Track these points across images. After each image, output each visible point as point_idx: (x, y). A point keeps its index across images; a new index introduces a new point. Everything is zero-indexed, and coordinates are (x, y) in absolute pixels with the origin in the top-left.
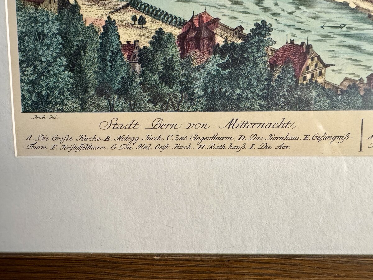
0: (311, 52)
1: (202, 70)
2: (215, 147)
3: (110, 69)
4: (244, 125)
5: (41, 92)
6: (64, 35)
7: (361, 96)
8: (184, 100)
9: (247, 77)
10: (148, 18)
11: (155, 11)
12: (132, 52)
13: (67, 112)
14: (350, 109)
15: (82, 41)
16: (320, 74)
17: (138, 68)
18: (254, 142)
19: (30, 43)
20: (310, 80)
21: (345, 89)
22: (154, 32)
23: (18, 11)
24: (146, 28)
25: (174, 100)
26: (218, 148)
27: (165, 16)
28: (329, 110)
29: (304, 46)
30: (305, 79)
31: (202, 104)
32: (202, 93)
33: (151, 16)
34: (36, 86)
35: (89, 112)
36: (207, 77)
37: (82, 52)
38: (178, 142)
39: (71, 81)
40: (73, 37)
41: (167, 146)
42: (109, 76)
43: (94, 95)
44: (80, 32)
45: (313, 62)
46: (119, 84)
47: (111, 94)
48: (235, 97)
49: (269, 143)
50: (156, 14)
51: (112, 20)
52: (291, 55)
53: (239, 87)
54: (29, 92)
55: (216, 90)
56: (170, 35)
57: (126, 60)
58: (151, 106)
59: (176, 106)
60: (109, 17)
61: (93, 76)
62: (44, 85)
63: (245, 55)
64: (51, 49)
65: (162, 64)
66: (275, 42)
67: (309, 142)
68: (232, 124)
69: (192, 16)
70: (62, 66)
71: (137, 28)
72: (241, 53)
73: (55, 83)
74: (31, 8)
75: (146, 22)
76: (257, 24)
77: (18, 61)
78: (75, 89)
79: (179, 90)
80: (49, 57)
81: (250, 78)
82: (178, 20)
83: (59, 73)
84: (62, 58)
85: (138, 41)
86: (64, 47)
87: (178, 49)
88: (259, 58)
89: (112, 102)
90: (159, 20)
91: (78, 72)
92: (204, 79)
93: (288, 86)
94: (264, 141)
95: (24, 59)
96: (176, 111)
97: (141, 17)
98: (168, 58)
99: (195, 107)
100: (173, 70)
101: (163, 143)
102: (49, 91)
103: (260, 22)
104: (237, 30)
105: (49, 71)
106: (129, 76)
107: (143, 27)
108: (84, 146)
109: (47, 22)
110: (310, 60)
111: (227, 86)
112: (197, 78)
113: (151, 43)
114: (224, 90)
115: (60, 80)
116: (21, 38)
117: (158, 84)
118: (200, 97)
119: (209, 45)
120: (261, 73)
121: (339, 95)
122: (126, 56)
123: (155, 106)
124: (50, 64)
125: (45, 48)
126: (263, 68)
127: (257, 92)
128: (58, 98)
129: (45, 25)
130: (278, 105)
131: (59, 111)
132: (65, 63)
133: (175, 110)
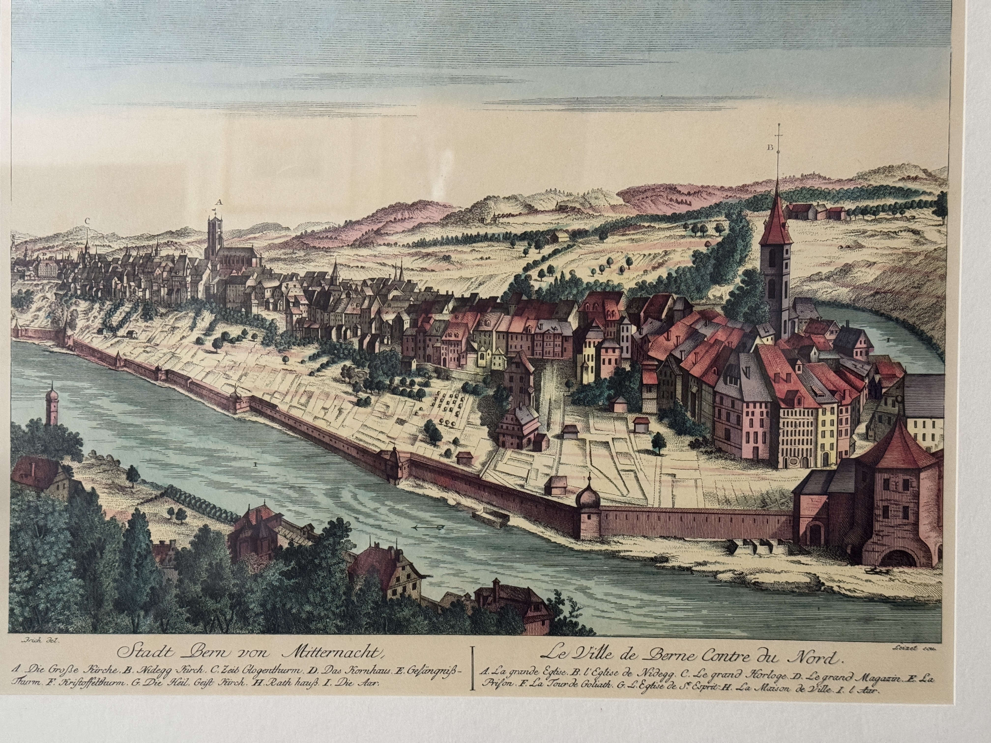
0: (401, 559)
1: (259, 580)
2: (277, 682)
3: (135, 577)
4: (315, 653)
5: (37, 605)
6: (75, 531)
7: (469, 617)
8: (235, 618)
9: (319, 590)
10: (189, 512)
11: (198, 504)
12: (167, 555)
13: (72, 633)
14: (455, 633)
15: (100, 539)
16: (414, 587)
17: (174, 575)
18: (330, 676)
19: (26, 540)
20: (402, 595)
21: (447, 607)
22: (197, 529)
23: (12, 497)
24: (186, 524)
25: (222, 618)
26: (280, 684)
27: (212, 509)
28: (428, 634)
29: (393, 551)
30: (394, 593)
31: (259, 624)
32: (258, 610)
33: (193, 509)
34: (30, 598)
35: (104, 633)
36: (266, 589)
37: (98, 554)
38: (227, 676)
39: (81, 591)
40: (87, 534)
41: (211, 681)
42: (133, 586)
43: (111, 610)
44: (97, 527)
45: (404, 572)
46: (147, 596)
47: (136, 610)
48: (304, 616)
49: (351, 677)
50: (200, 506)
51: (141, 513)
52: (376, 562)
53: (308, 602)
54: (21, 605)
55: (278, 606)
56: (218, 534)
57: (157, 565)
58: (189, 626)
59: (225, 626)
60: (137, 509)
61: (111, 584)
62: (43, 595)
63: (317, 561)
64: (56, 548)
65: (207, 570)
66: (355, 546)
67: (404, 676)
68: (300, 651)
69: (247, 510)
70: (70, 571)
71: (174, 523)
72: (311, 558)
73: (58, 593)
74: (31, 495)
75: (186, 516)
76: (331, 523)
77: (8, 563)
78: (86, 602)
79: (229, 605)
80: (52, 559)
81: (323, 590)
82: (229, 514)
83: (65, 580)
84: (69, 560)
85: (175, 540)
86: (73, 545)
87: (228, 552)
88: (335, 564)
89: (136, 621)
90: (204, 514)
91: (91, 580)
92: (262, 591)
93: (373, 602)
94: (342, 675)
95: (17, 560)
96: (224, 633)
97: (180, 510)
98: (214, 562)
99: (250, 628)
100: (222, 579)
101: (205, 677)
102: (49, 605)
103: (335, 520)
104: (305, 529)
105: (50, 578)
106: (161, 586)
107: (182, 523)
108: (93, 681)
109: (52, 513)
110: (401, 569)
111: (293, 600)
112: (252, 590)
113: (191, 543)
114: (288, 606)
115: (66, 590)
116: (14, 533)
117: (201, 597)
118: (257, 615)
119: (269, 546)
120: (337, 585)
121: (440, 615)
122: (157, 560)
123: (195, 625)
124: (51, 568)
125: (47, 547)
126: (340, 578)
127: (333, 609)
128: (61, 614)
129: (50, 517)
130: (360, 626)
131: (61, 631)
132: (73, 567)
133: (222, 630)
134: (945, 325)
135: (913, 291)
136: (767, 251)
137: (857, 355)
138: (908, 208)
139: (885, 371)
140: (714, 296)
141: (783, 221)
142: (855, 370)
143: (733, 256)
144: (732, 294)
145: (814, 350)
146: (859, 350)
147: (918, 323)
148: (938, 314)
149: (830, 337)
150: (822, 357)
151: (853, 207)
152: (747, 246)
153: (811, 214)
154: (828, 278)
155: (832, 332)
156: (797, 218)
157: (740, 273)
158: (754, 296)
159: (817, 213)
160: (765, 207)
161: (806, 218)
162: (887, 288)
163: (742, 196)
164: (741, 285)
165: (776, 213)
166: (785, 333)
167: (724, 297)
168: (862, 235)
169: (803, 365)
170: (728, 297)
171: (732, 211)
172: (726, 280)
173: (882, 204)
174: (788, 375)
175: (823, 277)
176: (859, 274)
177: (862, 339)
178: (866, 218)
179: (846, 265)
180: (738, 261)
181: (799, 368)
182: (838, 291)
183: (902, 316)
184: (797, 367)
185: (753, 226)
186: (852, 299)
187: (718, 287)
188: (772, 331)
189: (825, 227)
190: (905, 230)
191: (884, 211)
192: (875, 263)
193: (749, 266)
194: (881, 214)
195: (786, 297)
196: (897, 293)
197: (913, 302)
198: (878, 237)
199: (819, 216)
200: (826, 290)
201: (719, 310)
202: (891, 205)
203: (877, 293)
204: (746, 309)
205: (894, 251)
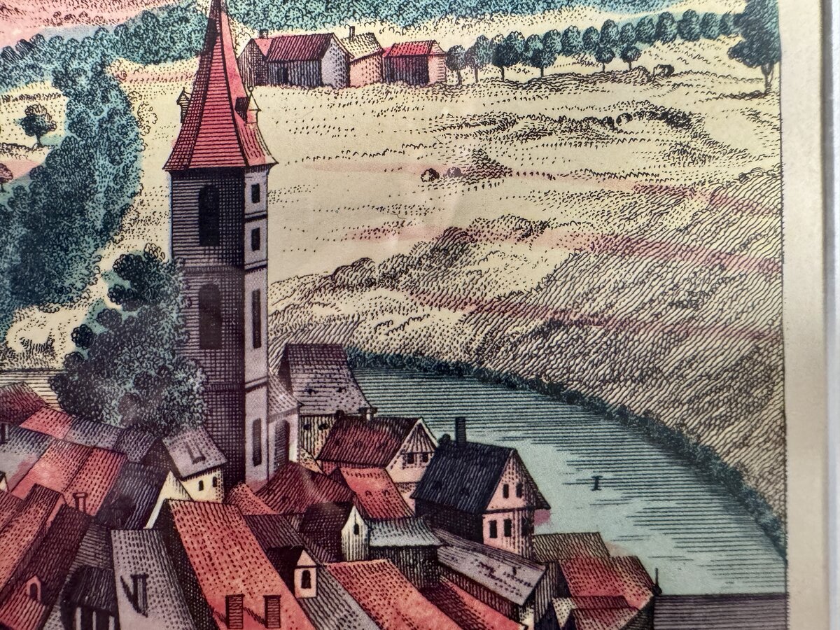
134: (784, 428)
135: (675, 315)
136: (192, 190)
137: (494, 534)
138: (650, 40)
139: (590, 586)
140: (25, 343)
141: (238, 91)
142: (490, 583)
143: (82, 212)
144: (82, 335)
145: (354, 518)
146: (500, 519)
147: (692, 423)
148: (757, 393)
149: (405, 473)
150: (379, 541)
151: (468, 42)
152: (126, 176)
153: (329, 66)
154: (390, 279)
155: (410, 459)
156: (283, 79)
157: (107, 265)
158: (155, 341)
159: (348, 62)
160: (179, 46)
161: (315, 81)
162: (586, 308)
163: (106, 16)
164: (112, 305)
165: (217, 66)
166: (257, 461)
167: (56, 345)
168: (501, 135)
169: (318, 567)
170: (71, 347)
171: (75, 64)
172: (61, 291)
173: (561, 28)
174: (272, 600)
175: (376, 275)
176: (494, 262)
177: (510, 478)
178: (510, 74)
179: (451, 232)
180: (99, 225)
181: (306, 576)
182: (426, 322)
183: (640, 401)
184: (298, 574)
185: (144, 112)
186: (474, 346)
187: (36, 313)
188: (215, 457)
189: (378, 108)
190: (641, 115)
191: (568, 50)
192: (544, 225)
193: (133, 244)
194: (561, 59)
195: (257, 344)
196: (623, 324)
197: (678, 354)
198: (554, 139)
199: (356, 72)
200: (387, 317)
201: (41, 388)
202: (590, 31)
203: (554, 325)
204: (130, 385)
205: (609, 185)
